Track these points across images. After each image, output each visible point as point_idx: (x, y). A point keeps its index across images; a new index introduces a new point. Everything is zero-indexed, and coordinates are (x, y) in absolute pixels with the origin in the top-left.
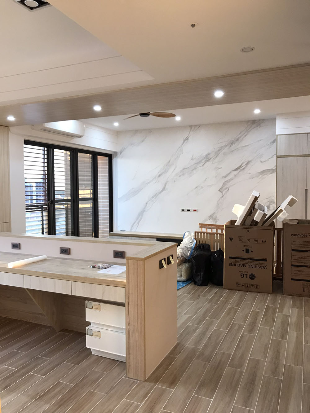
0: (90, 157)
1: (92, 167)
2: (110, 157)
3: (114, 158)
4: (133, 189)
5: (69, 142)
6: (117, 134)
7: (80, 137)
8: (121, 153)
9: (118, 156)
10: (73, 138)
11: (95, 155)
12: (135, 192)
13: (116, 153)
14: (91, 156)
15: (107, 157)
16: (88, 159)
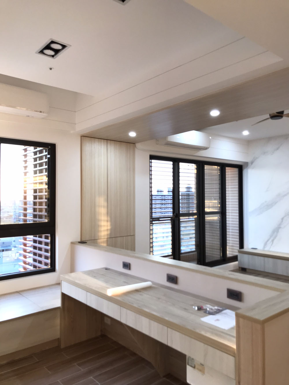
0: (217, 169)
1: (219, 180)
2: (240, 168)
3: (244, 169)
4: (266, 202)
5: (194, 155)
6: (248, 143)
7: (205, 149)
8: (252, 163)
9: (249, 166)
10: (199, 151)
11: (223, 166)
12: (269, 206)
13: (247, 164)
14: (219, 168)
15: (237, 169)
16: (216, 172)
